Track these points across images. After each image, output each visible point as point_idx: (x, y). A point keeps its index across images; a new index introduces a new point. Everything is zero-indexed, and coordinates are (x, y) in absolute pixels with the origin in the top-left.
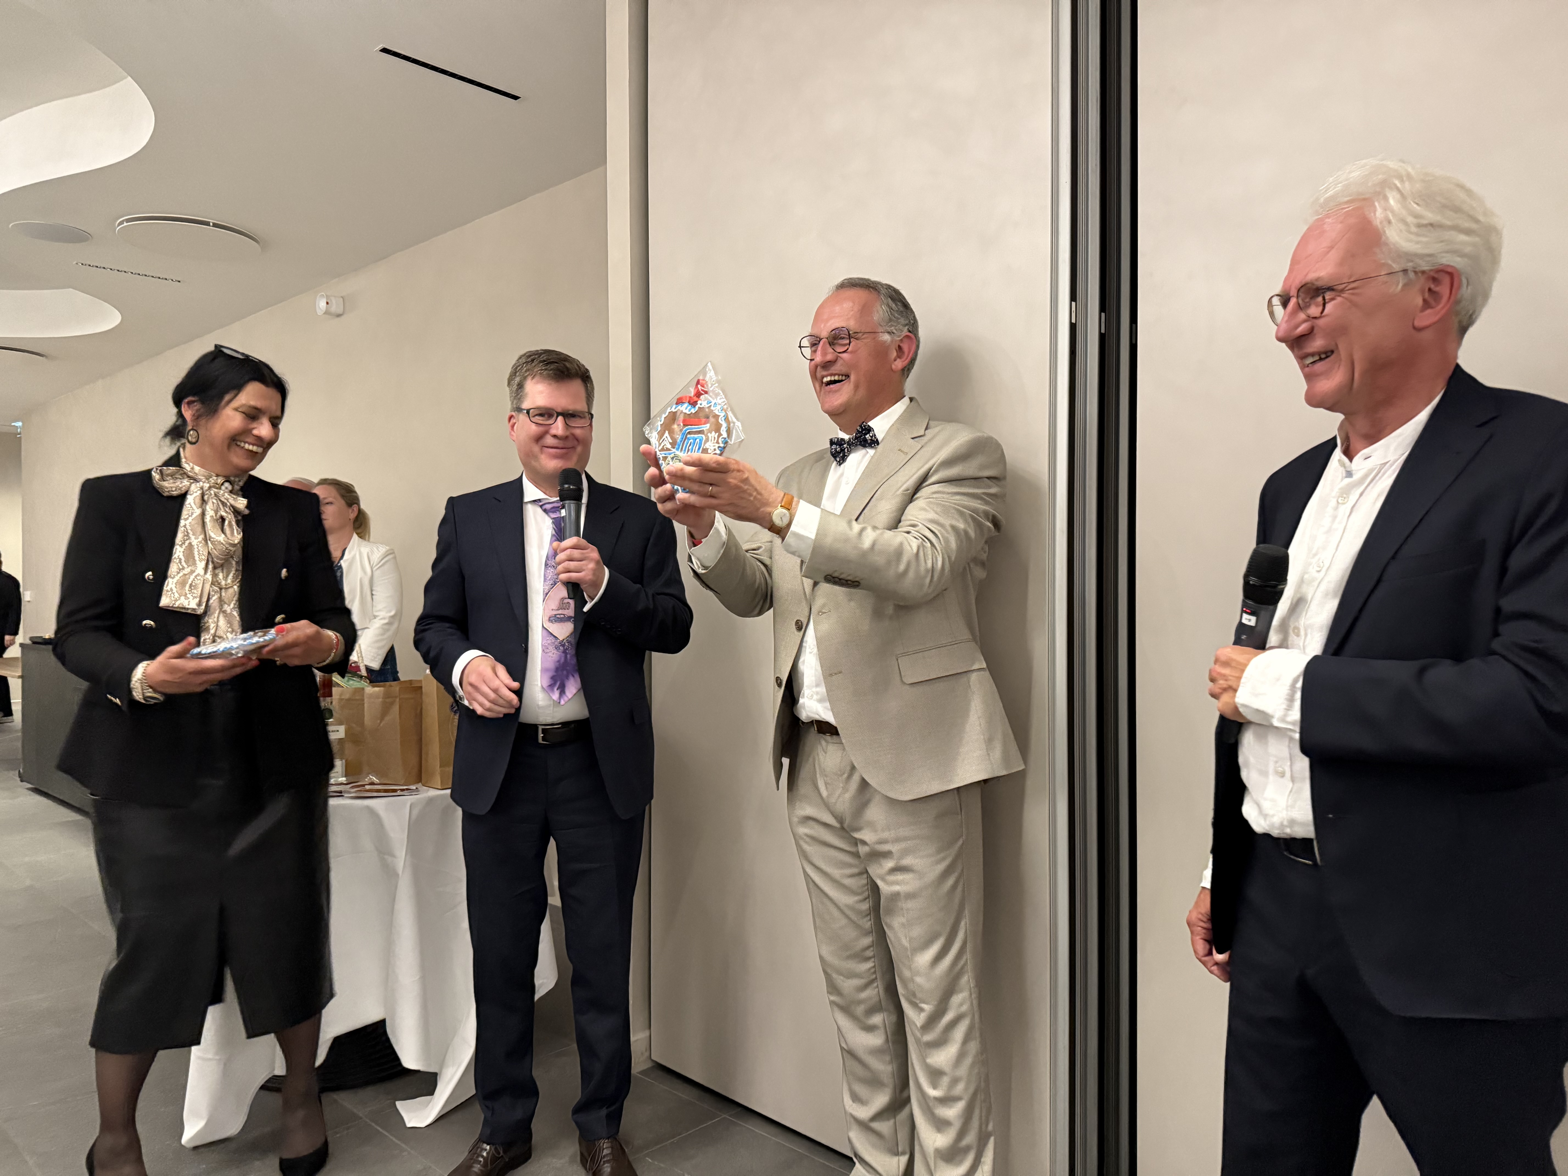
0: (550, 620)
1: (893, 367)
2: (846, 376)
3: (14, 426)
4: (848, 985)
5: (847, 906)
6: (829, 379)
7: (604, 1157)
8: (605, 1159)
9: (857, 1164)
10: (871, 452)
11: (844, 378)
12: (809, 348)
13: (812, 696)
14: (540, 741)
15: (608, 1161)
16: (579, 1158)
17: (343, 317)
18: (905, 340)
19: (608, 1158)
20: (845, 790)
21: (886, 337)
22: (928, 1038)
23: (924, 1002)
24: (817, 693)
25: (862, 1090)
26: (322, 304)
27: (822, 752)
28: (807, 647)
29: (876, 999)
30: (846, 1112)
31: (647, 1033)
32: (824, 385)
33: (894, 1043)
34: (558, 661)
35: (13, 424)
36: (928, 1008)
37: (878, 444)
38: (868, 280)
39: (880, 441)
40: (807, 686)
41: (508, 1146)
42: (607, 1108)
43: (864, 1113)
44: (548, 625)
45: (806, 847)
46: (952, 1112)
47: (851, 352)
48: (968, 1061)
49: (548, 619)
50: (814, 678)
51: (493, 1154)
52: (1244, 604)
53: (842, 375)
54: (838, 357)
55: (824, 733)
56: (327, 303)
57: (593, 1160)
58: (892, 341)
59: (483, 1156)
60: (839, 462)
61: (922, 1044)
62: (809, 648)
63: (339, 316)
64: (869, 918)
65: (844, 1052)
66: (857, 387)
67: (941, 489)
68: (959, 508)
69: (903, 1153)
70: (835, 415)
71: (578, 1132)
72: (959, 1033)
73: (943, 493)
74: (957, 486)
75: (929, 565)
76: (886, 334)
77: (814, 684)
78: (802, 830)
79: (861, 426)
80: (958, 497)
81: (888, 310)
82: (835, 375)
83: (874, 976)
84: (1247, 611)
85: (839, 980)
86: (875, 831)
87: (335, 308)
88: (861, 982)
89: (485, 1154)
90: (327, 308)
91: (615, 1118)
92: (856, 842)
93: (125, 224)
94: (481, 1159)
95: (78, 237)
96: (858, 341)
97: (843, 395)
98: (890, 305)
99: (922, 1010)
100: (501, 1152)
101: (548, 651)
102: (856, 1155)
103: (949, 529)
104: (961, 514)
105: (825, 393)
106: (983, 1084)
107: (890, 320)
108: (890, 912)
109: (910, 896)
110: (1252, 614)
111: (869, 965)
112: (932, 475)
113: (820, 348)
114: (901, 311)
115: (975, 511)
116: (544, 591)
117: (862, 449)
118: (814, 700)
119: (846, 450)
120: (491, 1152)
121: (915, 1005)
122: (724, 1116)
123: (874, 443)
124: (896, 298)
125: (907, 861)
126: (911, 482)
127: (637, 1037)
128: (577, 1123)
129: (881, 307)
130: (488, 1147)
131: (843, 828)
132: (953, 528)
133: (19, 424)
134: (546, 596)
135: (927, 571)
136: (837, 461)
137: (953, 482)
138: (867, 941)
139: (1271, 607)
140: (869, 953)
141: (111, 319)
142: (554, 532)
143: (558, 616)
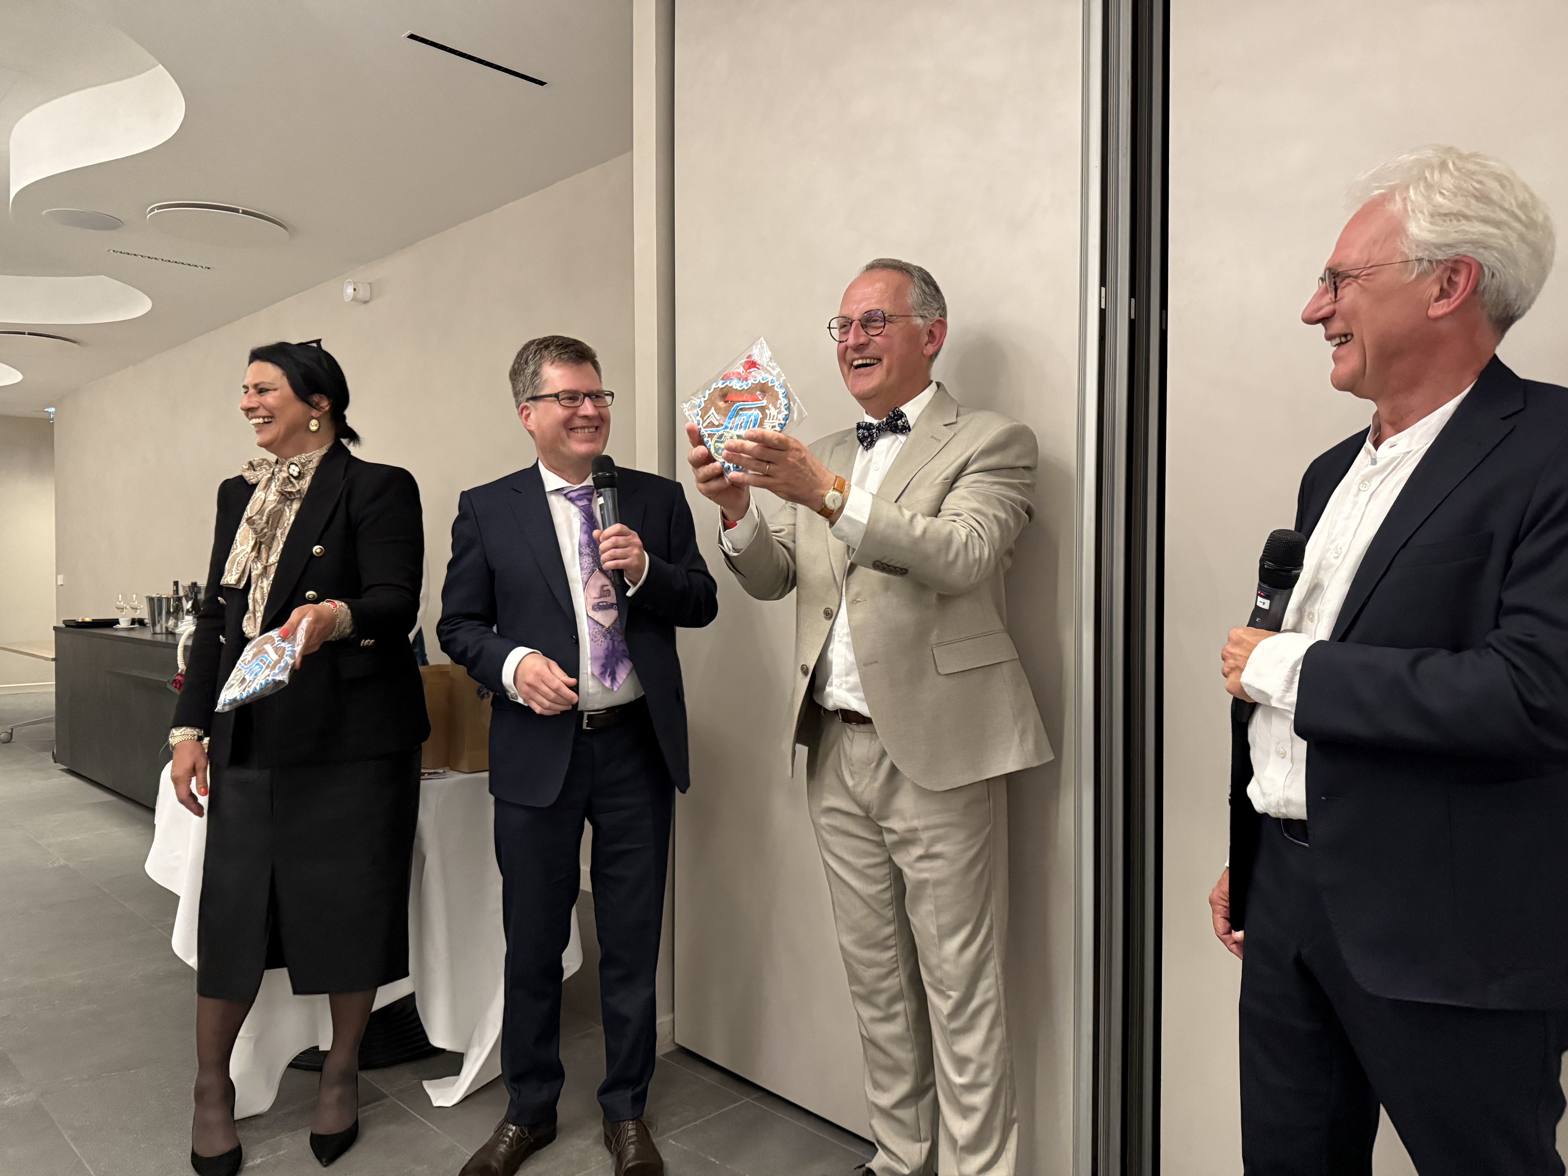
0: (594, 609)
1: (925, 352)
2: (877, 359)
3: (47, 411)
4: (868, 974)
5: (870, 896)
6: (860, 362)
7: (630, 1138)
8: (630, 1141)
9: (880, 1151)
10: (902, 438)
11: (875, 361)
12: (837, 330)
13: (841, 684)
14: (585, 727)
15: (632, 1143)
16: (603, 1140)
17: (371, 304)
18: (937, 325)
19: (633, 1140)
20: (874, 779)
21: (919, 321)
22: (954, 1025)
23: (951, 990)
24: (847, 682)
25: (883, 1078)
26: (350, 291)
27: (848, 741)
28: (836, 636)
29: (898, 988)
30: (867, 1099)
31: (670, 1017)
32: (853, 368)
33: (915, 1031)
34: (607, 649)
35: (46, 410)
36: (955, 995)
37: (910, 430)
38: (900, 261)
39: (911, 427)
40: (835, 675)
41: (533, 1127)
42: (633, 1089)
43: (885, 1100)
44: (592, 614)
45: (827, 837)
46: (979, 1099)
47: (886, 336)
48: (994, 1047)
49: (591, 607)
50: (843, 667)
51: (518, 1134)
52: (1260, 588)
53: (874, 359)
54: (870, 340)
55: (850, 722)
56: (355, 290)
57: (617, 1142)
58: (924, 325)
59: (508, 1136)
60: (866, 447)
61: (949, 1031)
62: (838, 636)
63: (366, 302)
64: (890, 907)
65: (866, 1042)
66: (889, 371)
67: (980, 478)
68: (1001, 498)
69: (926, 1140)
70: (863, 399)
71: (603, 1114)
72: (985, 1021)
73: (983, 482)
74: (995, 475)
75: (977, 555)
76: (919, 318)
77: (844, 673)
78: (824, 820)
79: (893, 412)
80: (996, 487)
81: (922, 294)
82: (866, 358)
83: (895, 965)
84: (1262, 594)
85: (861, 970)
86: (904, 819)
87: (363, 294)
88: (882, 971)
89: (511, 1134)
90: (354, 294)
91: (640, 1099)
92: (880, 831)
93: (156, 211)
94: (507, 1139)
95: (111, 224)
96: (891, 324)
97: (874, 378)
98: (924, 288)
99: (949, 997)
100: (527, 1133)
101: (596, 639)
102: (878, 1142)
103: (992, 518)
104: (1002, 503)
105: (854, 376)
106: (1008, 1071)
107: (924, 303)
108: (917, 899)
109: (938, 883)
110: (1266, 597)
111: (892, 953)
112: (972, 463)
113: (852, 331)
114: (934, 295)
115: (1012, 500)
116: (583, 580)
117: (891, 434)
118: (843, 689)
119: (875, 435)
120: (517, 1133)
121: (941, 992)
122: (747, 1099)
123: (905, 429)
124: (928, 281)
125: (938, 848)
126: (951, 470)
127: (662, 1020)
128: (602, 1104)
129: (915, 289)
130: (514, 1128)
131: (867, 817)
132: (995, 516)
133: (52, 410)
134: (586, 585)
135: (975, 560)
136: (863, 445)
137: (990, 472)
138: (889, 930)
139: (1286, 591)
140: (892, 942)
141: (143, 306)
142: (583, 520)
143: (601, 604)
